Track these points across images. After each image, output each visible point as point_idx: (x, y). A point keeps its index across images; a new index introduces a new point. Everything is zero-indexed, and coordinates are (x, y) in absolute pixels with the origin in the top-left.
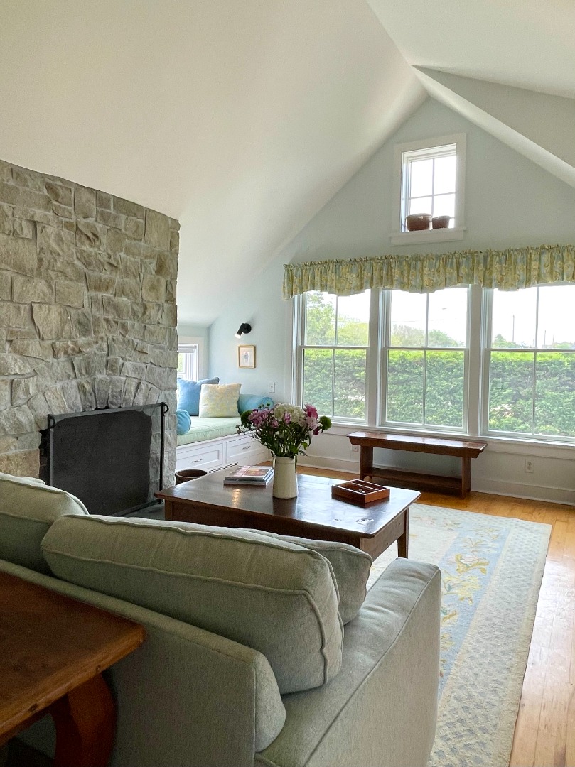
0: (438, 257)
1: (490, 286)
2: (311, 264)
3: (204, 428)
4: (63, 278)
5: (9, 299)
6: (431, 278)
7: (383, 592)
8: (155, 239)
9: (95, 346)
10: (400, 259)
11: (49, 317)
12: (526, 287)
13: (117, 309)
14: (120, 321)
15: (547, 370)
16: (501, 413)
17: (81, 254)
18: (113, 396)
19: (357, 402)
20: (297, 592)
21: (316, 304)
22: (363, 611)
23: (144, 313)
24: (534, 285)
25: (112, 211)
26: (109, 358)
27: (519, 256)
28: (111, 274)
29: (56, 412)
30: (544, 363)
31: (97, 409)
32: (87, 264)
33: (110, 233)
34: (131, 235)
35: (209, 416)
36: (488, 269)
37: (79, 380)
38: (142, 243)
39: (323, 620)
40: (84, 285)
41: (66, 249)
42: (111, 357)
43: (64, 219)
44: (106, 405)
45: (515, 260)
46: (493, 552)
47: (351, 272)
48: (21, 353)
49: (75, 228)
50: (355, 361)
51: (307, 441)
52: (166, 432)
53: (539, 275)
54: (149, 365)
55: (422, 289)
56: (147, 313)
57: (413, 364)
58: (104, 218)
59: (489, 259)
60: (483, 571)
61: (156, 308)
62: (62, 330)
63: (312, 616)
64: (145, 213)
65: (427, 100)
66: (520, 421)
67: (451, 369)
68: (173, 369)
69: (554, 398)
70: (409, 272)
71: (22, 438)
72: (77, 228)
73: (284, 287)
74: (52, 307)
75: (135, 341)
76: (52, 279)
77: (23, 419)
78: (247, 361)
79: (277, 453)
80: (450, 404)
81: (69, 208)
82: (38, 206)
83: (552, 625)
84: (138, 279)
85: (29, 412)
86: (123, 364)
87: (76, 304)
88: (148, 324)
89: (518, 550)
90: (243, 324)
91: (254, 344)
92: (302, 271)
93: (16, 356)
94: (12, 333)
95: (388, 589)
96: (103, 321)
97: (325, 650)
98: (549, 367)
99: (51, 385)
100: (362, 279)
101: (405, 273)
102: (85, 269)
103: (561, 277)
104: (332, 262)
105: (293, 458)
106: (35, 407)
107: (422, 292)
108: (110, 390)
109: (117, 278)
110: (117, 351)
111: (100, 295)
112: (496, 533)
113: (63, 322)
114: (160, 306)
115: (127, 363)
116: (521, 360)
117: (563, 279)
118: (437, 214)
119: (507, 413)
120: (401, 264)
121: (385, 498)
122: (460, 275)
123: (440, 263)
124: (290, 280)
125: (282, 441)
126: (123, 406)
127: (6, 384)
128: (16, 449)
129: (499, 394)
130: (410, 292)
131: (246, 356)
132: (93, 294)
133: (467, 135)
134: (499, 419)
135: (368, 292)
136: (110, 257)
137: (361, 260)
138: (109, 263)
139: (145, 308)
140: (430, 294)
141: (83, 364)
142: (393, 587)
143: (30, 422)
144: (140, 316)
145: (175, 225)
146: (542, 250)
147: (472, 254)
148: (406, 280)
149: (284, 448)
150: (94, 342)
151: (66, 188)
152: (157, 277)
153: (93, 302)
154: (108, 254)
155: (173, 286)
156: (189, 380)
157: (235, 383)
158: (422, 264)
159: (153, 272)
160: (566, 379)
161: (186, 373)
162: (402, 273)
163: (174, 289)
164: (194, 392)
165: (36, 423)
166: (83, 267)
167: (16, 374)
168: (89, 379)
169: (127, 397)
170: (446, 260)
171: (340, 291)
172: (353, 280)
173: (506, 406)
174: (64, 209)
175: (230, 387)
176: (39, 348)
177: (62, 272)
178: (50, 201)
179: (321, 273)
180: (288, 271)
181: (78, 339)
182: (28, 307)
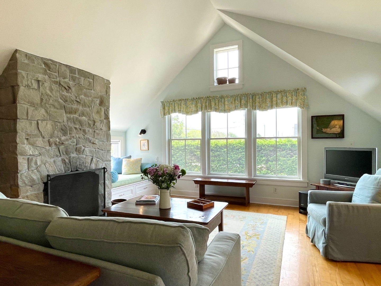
0: (232, 96)
1: (255, 109)
2: (173, 101)
3: (125, 179)
4: (53, 108)
5: (26, 118)
6: (229, 106)
7: (215, 247)
8: (99, 89)
9: (70, 141)
10: (214, 98)
11: (47, 127)
12: (271, 109)
13: (81, 123)
14: (82, 128)
15: (281, 148)
16: (261, 168)
17: (62, 96)
18: (80, 165)
19: (196, 166)
20: (176, 245)
21: (176, 121)
22: (206, 256)
23: (94, 125)
24: (274, 108)
25: (77, 76)
26: (77, 146)
27: (268, 95)
28: (77, 106)
29: (51, 173)
30: (279, 145)
31: (72, 171)
32: (66, 101)
33: (76, 86)
34: (86, 87)
35: (127, 173)
36: (254, 102)
37: (62, 157)
38: (92, 91)
39: (188, 259)
40: (64, 111)
41: (54, 94)
42: (78, 146)
43: (53, 80)
44: (76, 169)
45: (266, 97)
46: (262, 229)
47: (193, 104)
48: (33, 144)
49: (59, 84)
50: (195, 147)
51: (175, 181)
52: (106, 181)
53: (277, 104)
54: (97, 149)
55: (225, 111)
56: (96, 125)
57: (221, 148)
58: (73, 79)
59: (254, 97)
60: (258, 238)
61: (100, 122)
62: (54, 132)
63: (183, 257)
64: (93, 77)
65: (224, 26)
66: (269, 172)
67: (238, 149)
68: (109, 151)
69: (284, 160)
70: (218, 103)
71: (34, 186)
72: (60, 84)
73: (161, 112)
74: (48, 122)
75: (90, 138)
76: (48, 108)
77: (35, 177)
78: (144, 147)
79: (161, 188)
80: (238, 165)
81: (56, 74)
82: (40, 73)
83: (290, 260)
84: (91, 108)
85: (38, 173)
86: (84, 149)
87: (60, 121)
88: (96, 130)
89: (272, 228)
90: (142, 130)
91: (148, 139)
92: (169, 104)
93: (30, 146)
94: (28, 135)
95: (216, 246)
96: (74, 129)
97: (190, 274)
98: (281, 147)
99: (48, 160)
100: (197, 107)
101: (217, 104)
102: (64, 104)
103: (286, 104)
104: (183, 100)
105: (168, 189)
106: (40, 171)
107: (225, 113)
108: (78, 162)
109: (81, 108)
110: (81, 143)
111: (72, 116)
112: (262, 221)
113: (54, 129)
114: (101, 121)
115: (86, 149)
116: (269, 144)
117: (287, 105)
118: (230, 77)
119: (263, 168)
120: (215, 100)
121: (212, 206)
122: (242, 104)
123: (232, 99)
124: (164, 108)
125: (163, 182)
126: (85, 169)
127: (25, 160)
128: (31, 192)
129: (260, 160)
130: (219, 112)
131: (144, 145)
132: (69, 115)
133: (243, 41)
134: (260, 171)
135: (200, 113)
136: (76, 98)
137: (197, 99)
138: (76, 101)
139: (94, 122)
140: (229, 113)
141: (64, 150)
142: (218, 244)
143: (38, 179)
144: (92, 126)
145: (108, 82)
146: (277, 93)
147: (247, 95)
148: (217, 107)
149: (164, 185)
150: (70, 139)
151: (54, 64)
152: (100, 107)
153: (69, 119)
154: (75, 96)
155: (108, 112)
156: (116, 157)
157: (139, 158)
158: (224, 100)
159: (98, 105)
160: (289, 152)
161: (115, 154)
162: (215, 104)
163: (108, 113)
164: (119, 163)
165: (41, 179)
166: (64, 103)
167: (30, 155)
168: (67, 157)
169: (86, 165)
170: (235, 98)
171: (188, 113)
172: (193, 108)
173: (263, 165)
174: (53, 74)
175: (137, 159)
176: (42, 142)
177: (52, 105)
178: (46, 71)
179: (178, 105)
180: (163, 104)
181: (62, 138)
182: (36, 122)
